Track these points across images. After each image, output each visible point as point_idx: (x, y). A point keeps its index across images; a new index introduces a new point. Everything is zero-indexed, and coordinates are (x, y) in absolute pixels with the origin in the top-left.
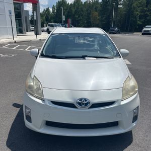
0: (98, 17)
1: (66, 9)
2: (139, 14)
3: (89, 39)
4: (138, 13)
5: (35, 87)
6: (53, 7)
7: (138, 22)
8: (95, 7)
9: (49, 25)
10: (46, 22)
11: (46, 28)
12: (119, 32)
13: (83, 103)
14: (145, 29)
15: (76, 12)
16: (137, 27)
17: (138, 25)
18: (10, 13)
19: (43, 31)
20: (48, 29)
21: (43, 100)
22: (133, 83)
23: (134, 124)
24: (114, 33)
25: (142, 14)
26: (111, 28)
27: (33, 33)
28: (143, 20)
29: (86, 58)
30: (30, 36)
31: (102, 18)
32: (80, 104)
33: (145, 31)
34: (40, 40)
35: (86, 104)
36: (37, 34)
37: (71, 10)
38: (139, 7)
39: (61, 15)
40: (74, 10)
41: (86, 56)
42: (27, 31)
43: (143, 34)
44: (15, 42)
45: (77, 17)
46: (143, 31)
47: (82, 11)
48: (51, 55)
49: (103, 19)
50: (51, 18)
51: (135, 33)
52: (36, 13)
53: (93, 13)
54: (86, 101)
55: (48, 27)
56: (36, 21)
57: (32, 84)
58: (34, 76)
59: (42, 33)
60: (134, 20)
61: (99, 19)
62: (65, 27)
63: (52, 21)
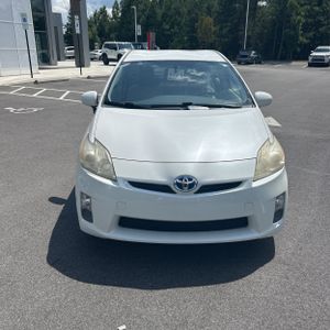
0: (213, 29)
1: (144, 11)
2: (303, 20)
3: (194, 72)
4: (300, 19)
5: (99, 159)
6: (115, 6)
7: (301, 38)
8: (206, 5)
9: (107, 46)
10: (99, 39)
11: (99, 53)
12: (258, 61)
13: (185, 184)
14: (314, 54)
15: (164, 16)
16: (299, 50)
17: (300, 45)
18: (25, 20)
19: (92, 59)
20: (104, 55)
21: (115, 181)
22: (275, 150)
23: (277, 225)
24: (248, 63)
25: (310, 20)
26: (242, 53)
27: (72, 63)
28: (311, 34)
29: (190, 107)
30: (66, 70)
31: (221, 29)
32: (180, 186)
33: (316, 58)
34: (89, 77)
35: (191, 186)
36: (80, 64)
37: (154, 12)
38: (302, 5)
39: (131, 23)
40: (160, 12)
41: (191, 104)
42: (59, 60)
43: (310, 65)
44: (36, 82)
45: (168, 27)
46: (310, 58)
47: (179, 13)
48: (124, 103)
49: (225, 31)
50: (110, 29)
51: (294, 63)
52: (80, 19)
53: (202, 20)
54: (190, 180)
55: (104, 50)
56: (79, 36)
57: (92, 153)
58: (96, 139)
59: (92, 63)
60: (292, 33)
61: (215, 33)
62: (142, 49)
63: (112, 35)
